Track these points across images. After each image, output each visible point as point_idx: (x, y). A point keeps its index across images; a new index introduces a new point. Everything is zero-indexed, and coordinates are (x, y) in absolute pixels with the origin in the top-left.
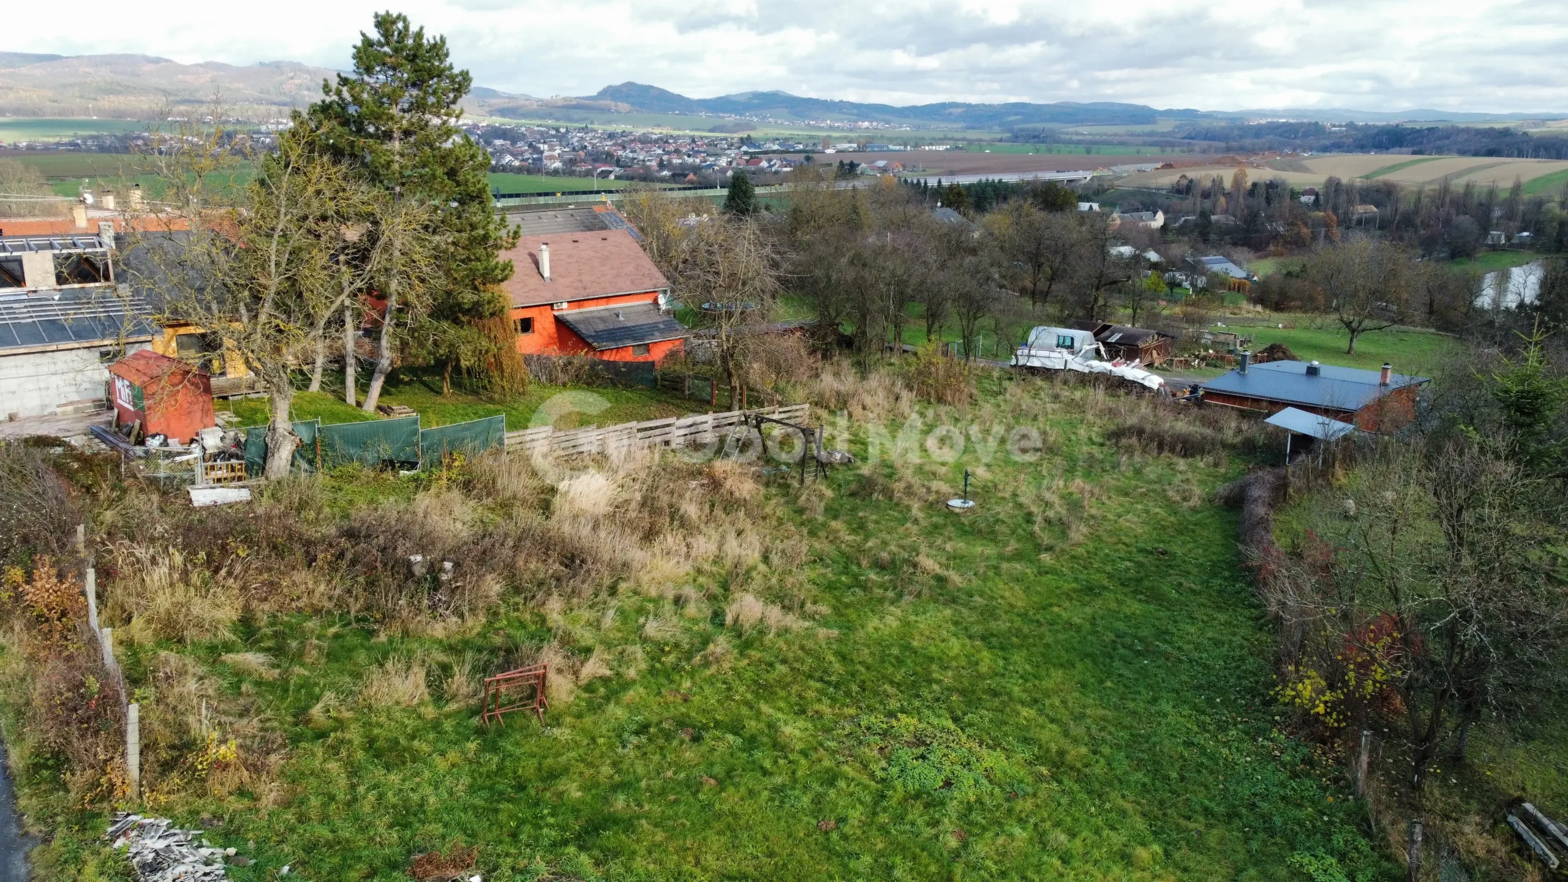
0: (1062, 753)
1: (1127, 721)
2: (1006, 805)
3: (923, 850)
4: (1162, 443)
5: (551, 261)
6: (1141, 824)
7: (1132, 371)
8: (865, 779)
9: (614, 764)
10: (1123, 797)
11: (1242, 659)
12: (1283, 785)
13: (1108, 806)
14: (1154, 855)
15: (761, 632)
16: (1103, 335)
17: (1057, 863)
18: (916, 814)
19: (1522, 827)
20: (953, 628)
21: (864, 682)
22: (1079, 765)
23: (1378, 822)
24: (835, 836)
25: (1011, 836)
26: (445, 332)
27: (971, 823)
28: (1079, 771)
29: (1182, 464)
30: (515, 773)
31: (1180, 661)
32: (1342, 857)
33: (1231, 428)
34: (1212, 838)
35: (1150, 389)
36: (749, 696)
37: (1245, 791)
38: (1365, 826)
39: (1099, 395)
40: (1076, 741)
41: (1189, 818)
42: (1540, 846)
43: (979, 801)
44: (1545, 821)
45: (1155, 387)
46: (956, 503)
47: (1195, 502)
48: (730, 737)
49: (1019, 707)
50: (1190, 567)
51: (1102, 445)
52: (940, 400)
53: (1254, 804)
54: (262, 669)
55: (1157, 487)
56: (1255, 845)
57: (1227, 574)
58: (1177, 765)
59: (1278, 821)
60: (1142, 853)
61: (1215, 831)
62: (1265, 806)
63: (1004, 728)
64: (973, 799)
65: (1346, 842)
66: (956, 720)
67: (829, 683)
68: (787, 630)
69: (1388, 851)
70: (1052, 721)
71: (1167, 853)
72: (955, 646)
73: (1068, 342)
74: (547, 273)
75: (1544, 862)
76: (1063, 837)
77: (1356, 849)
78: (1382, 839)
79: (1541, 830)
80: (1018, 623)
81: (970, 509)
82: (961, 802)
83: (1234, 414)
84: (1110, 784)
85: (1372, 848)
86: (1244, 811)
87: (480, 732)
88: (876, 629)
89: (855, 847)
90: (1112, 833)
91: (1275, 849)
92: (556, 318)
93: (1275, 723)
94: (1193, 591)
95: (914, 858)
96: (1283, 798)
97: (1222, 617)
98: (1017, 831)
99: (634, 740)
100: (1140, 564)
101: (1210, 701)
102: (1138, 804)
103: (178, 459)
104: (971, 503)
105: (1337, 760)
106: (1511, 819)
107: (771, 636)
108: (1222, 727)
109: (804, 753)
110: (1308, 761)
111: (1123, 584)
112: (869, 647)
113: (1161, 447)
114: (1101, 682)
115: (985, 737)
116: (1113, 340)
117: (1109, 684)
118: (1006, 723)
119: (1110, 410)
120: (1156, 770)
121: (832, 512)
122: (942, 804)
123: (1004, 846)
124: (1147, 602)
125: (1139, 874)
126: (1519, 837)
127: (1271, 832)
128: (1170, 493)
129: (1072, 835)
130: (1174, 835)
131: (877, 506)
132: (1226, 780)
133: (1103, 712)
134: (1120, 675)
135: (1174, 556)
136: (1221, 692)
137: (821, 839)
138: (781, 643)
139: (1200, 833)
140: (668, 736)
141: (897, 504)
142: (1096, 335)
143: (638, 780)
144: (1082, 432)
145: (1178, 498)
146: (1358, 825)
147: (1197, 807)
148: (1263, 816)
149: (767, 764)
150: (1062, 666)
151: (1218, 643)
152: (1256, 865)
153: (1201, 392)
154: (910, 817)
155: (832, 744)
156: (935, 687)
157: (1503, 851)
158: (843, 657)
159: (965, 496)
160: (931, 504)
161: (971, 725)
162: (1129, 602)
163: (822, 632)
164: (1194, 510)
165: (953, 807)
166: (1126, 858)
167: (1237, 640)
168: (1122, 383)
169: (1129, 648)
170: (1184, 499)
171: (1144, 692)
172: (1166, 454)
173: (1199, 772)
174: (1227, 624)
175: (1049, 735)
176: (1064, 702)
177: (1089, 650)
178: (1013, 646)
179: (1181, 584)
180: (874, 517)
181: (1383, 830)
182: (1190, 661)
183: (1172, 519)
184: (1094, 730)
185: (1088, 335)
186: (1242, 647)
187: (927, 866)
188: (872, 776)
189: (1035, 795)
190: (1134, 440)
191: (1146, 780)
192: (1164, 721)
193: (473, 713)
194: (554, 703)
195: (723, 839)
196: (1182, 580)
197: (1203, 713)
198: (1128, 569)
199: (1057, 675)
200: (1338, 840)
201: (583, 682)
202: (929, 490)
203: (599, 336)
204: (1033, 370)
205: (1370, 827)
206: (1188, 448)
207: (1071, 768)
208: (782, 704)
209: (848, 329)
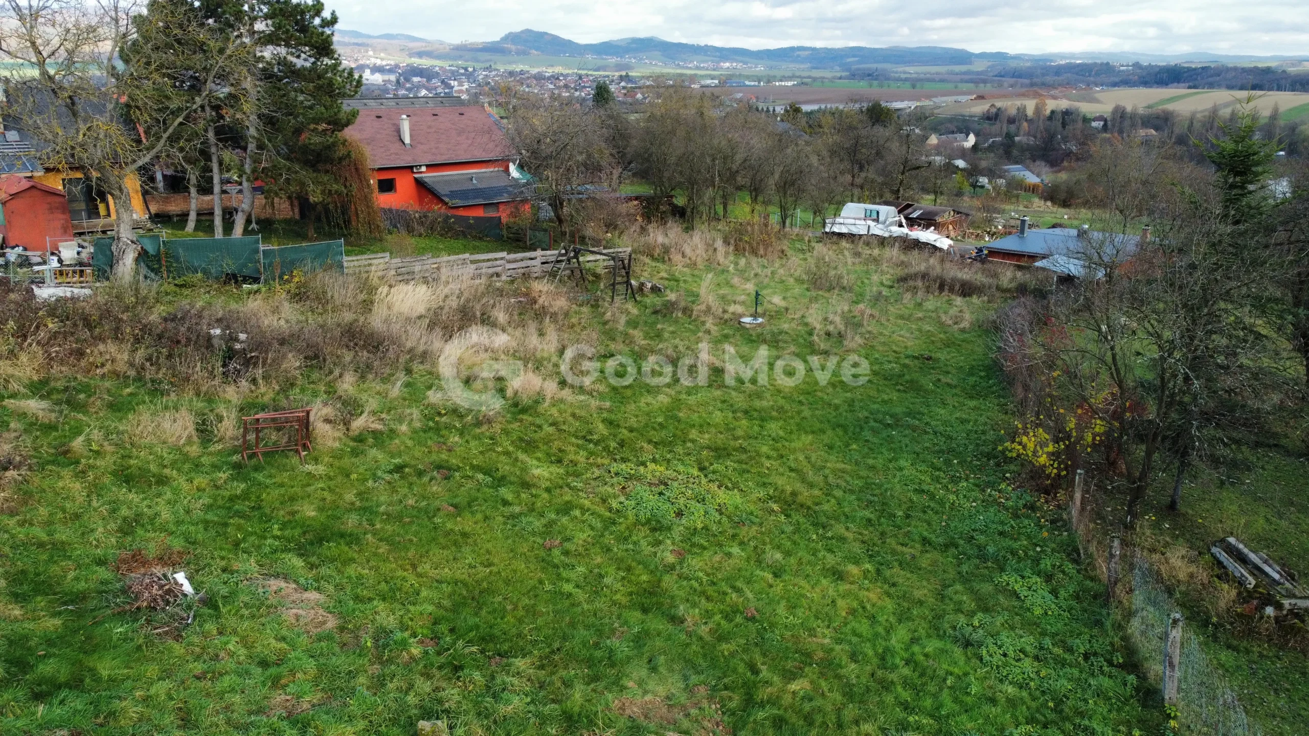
0: (794, 494)
1: (863, 473)
2: (731, 532)
3: (639, 563)
4: (943, 285)
5: (411, 130)
6: (857, 548)
7: (927, 236)
8: (602, 510)
9: (359, 494)
10: (847, 529)
11: (984, 432)
12: (1002, 523)
13: (830, 534)
14: (866, 573)
15: (537, 402)
16: (906, 212)
17: (769, 576)
18: (642, 537)
19: (1223, 557)
20: (719, 405)
21: (623, 440)
22: (809, 503)
23: (1086, 549)
24: (556, 552)
25: (729, 555)
26: (296, 172)
27: (693, 545)
28: (809, 508)
29: (959, 301)
30: (258, 497)
31: (926, 433)
32: (1049, 578)
33: (1008, 275)
34: (925, 561)
35: (941, 250)
36: (511, 449)
37: (965, 527)
38: (1073, 553)
39: (894, 253)
40: (811, 486)
41: (906, 545)
42: (1239, 570)
43: (706, 528)
44: (1246, 551)
45: (945, 247)
46: (747, 320)
47: (965, 324)
48: (480, 476)
49: (763, 459)
50: (950, 369)
51: (891, 287)
52: (754, 252)
53: (972, 537)
54: (41, 414)
55: (934, 315)
56: (965, 568)
57: (983, 374)
58: (904, 507)
59: (991, 549)
60: (853, 569)
61: (928, 555)
62: (982, 539)
63: (746, 476)
64: (700, 526)
65: (1053, 566)
66: (701, 469)
67: (590, 441)
68: (562, 401)
69: (1092, 574)
70: (791, 470)
71: (878, 571)
72: (718, 417)
73: (874, 216)
74: (407, 140)
75: (1241, 583)
76: (778, 556)
77: (1063, 572)
78: (1089, 564)
79: (1242, 559)
80: (781, 402)
81: (760, 325)
82: (687, 528)
83: (1012, 268)
84: (837, 519)
85: (1079, 572)
86: (962, 542)
87: (237, 466)
88: (647, 404)
89: (573, 561)
90: (828, 555)
91: (986, 572)
92: (415, 179)
93: (1005, 479)
94: (948, 385)
95: (629, 569)
96: (1001, 533)
97: (972, 403)
98: (735, 550)
99: (388, 477)
100: (905, 366)
101: (948, 463)
102: (860, 534)
103: (36, 268)
104: (760, 320)
105: (1059, 506)
106: (1214, 550)
107: (546, 404)
108: (955, 480)
109: (548, 490)
110: (1032, 507)
111: (886, 379)
112: (637, 416)
113: (941, 288)
114: (847, 445)
115: (726, 481)
116: (914, 215)
117: (854, 446)
118: (748, 472)
119: (903, 262)
120: (884, 510)
121: (633, 323)
122: (669, 529)
123: (720, 562)
124: (905, 391)
125: (847, 587)
126: (1220, 564)
127: (983, 558)
128: (944, 318)
129: (788, 554)
130: (889, 557)
131: (676, 321)
132: (949, 519)
133: (843, 466)
134: (867, 441)
135: (937, 360)
136: (958, 455)
137: (542, 554)
138: (554, 411)
139: (914, 557)
140: (420, 474)
141: (695, 320)
142: (900, 212)
143: (378, 506)
144: (875, 278)
145: (950, 322)
146: (1069, 555)
147: (917, 538)
148: (979, 547)
149: (510, 497)
150: (813, 432)
151: (963, 421)
152: (964, 583)
153: (986, 252)
154: (635, 538)
155: (580, 485)
156: (689, 445)
157: (1203, 576)
158: (610, 423)
159: (755, 316)
160: (726, 321)
161: (714, 472)
162: (888, 391)
163: (594, 403)
164: (963, 331)
165: (677, 532)
166: (838, 576)
167: (982, 419)
168: (917, 244)
169: (880, 422)
170: (956, 323)
171: (886, 453)
172: (946, 292)
173: (925, 512)
174: (975, 409)
175: (786, 483)
176: (808, 458)
177: (842, 422)
178: (772, 418)
179: (939, 380)
180: (671, 329)
181: (1090, 556)
182: (935, 433)
183: (942, 336)
184: (831, 479)
185: (892, 210)
186: (985, 424)
187: (639, 575)
188: (610, 510)
189: (761, 524)
190: (919, 283)
191: (872, 516)
192: (898, 474)
193: (235, 451)
194: (319, 447)
195: (446, 552)
196: (941, 377)
197: (939, 470)
198: (893, 368)
199: (808, 439)
200: (1046, 564)
201: (355, 432)
202: (725, 311)
203: (453, 194)
204: (840, 235)
205: (1079, 555)
206: (967, 289)
207: (802, 506)
208: (539, 455)
209: (680, 201)
